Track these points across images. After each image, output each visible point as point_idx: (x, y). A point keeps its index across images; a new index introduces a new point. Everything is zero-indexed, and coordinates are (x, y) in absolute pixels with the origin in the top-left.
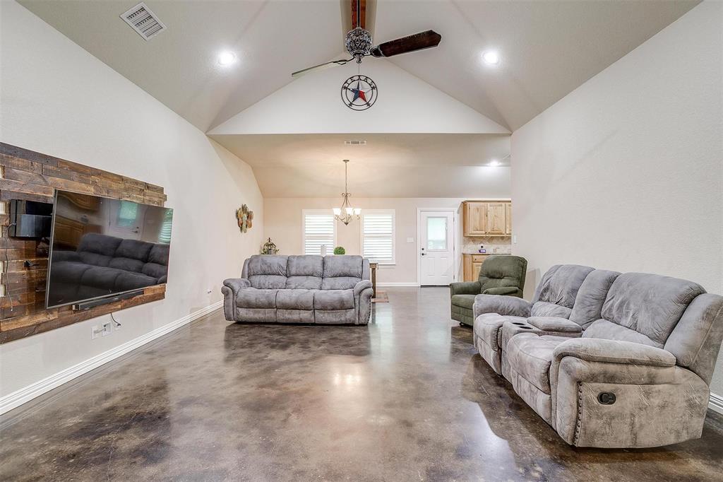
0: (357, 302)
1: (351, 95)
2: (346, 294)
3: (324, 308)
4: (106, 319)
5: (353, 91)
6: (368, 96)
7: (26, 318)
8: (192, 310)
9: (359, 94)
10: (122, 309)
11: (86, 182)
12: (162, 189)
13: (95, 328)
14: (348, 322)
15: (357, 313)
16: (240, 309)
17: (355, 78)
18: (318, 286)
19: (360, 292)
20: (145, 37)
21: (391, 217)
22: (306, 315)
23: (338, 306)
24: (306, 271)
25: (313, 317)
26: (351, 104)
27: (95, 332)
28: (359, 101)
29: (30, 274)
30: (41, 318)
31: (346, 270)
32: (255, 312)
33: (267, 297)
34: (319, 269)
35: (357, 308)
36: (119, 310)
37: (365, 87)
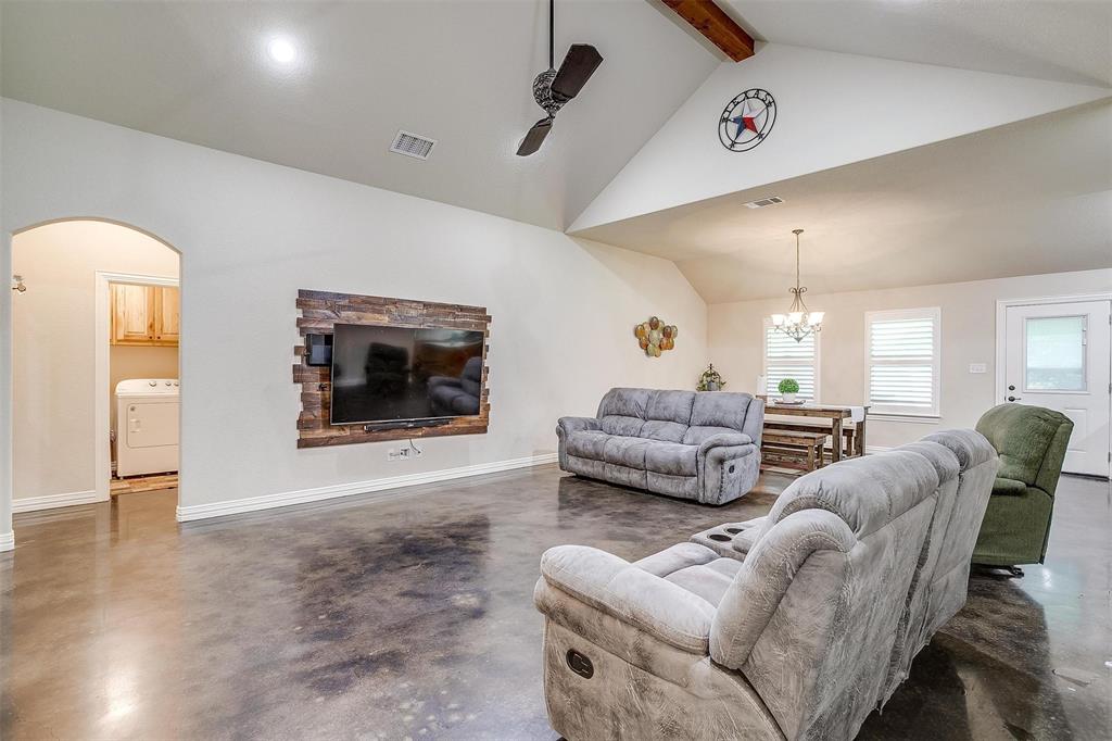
0: (701, 467)
1: (733, 128)
2: (686, 451)
3: (656, 470)
4: (404, 443)
5: (735, 121)
6: (759, 124)
7: (321, 431)
8: (536, 453)
9: (746, 123)
10: (422, 436)
11: (380, 312)
12: (484, 310)
13: (392, 451)
14: (687, 497)
15: (701, 484)
16: (570, 457)
17: (738, 100)
18: (677, 437)
19: (706, 452)
20: (423, 157)
21: (931, 324)
22: (635, 475)
23: (673, 468)
24: (667, 414)
25: (644, 481)
26: (733, 144)
27: (391, 454)
28: (748, 134)
29: (324, 395)
30: (334, 433)
31: (718, 416)
32: (586, 464)
33: (595, 444)
34: (684, 413)
35: (701, 477)
36: (419, 437)
37: (754, 109)
